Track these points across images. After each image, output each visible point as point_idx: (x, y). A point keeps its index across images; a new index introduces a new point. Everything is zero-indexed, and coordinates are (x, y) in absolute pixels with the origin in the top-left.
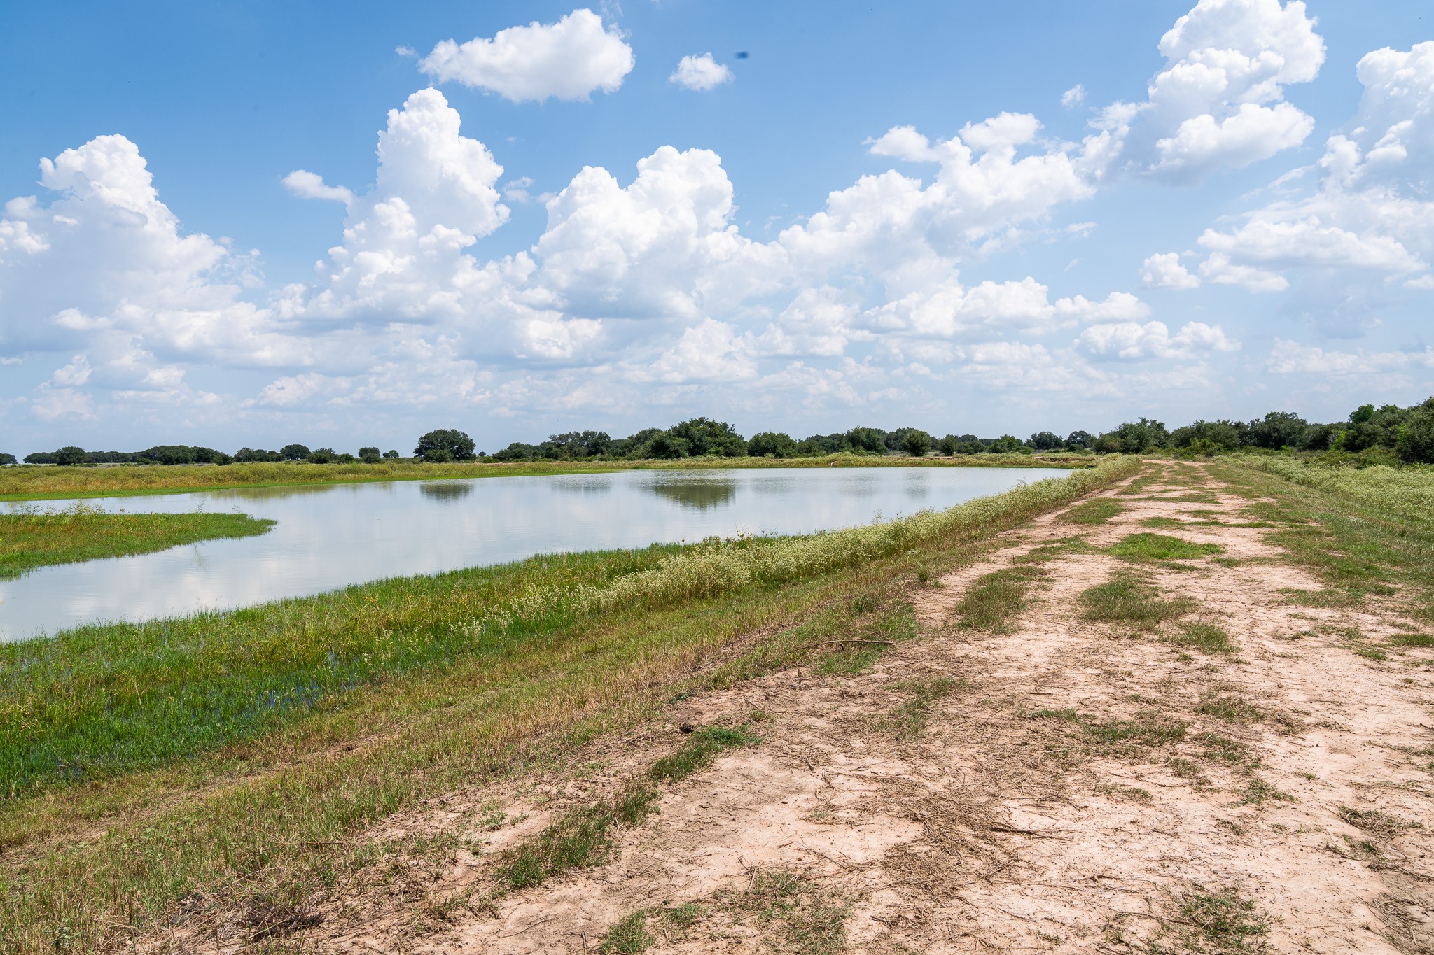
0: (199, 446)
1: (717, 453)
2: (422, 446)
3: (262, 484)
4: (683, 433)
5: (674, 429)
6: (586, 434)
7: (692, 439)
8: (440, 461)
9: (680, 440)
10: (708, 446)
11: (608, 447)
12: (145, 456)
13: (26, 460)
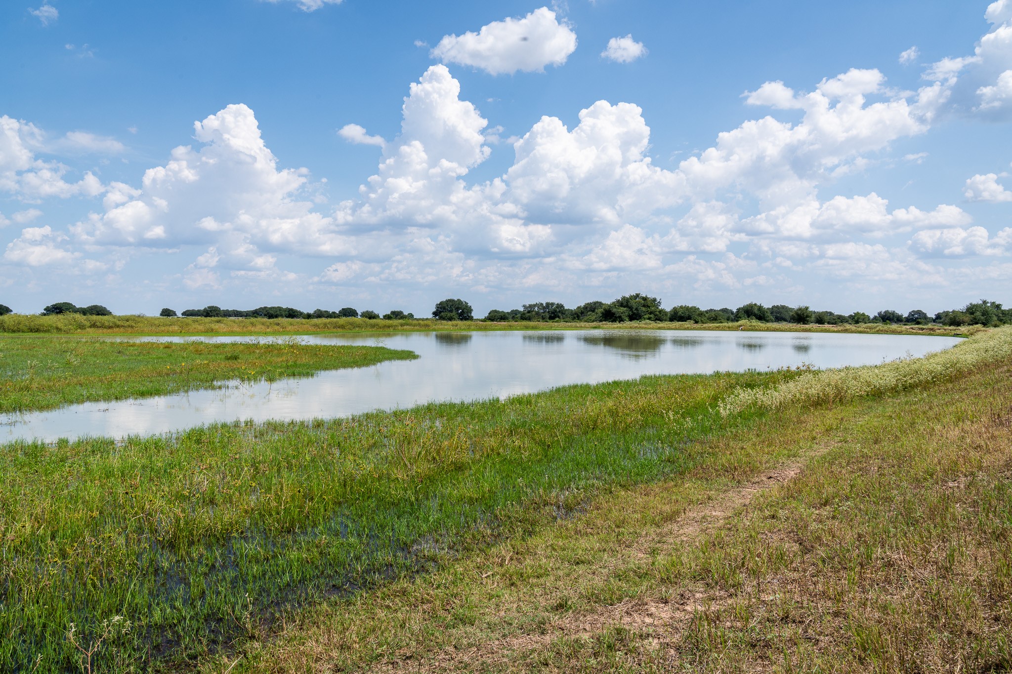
0: (290, 307)
1: (649, 319)
2: (437, 310)
3: (354, 331)
4: (625, 304)
5: (618, 301)
6: (548, 304)
7: (631, 308)
8: (451, 320)
9: (622, 309)
10: (643, 314)
11: (563, 314)
12: (254, 313)
13: (183, 314)
